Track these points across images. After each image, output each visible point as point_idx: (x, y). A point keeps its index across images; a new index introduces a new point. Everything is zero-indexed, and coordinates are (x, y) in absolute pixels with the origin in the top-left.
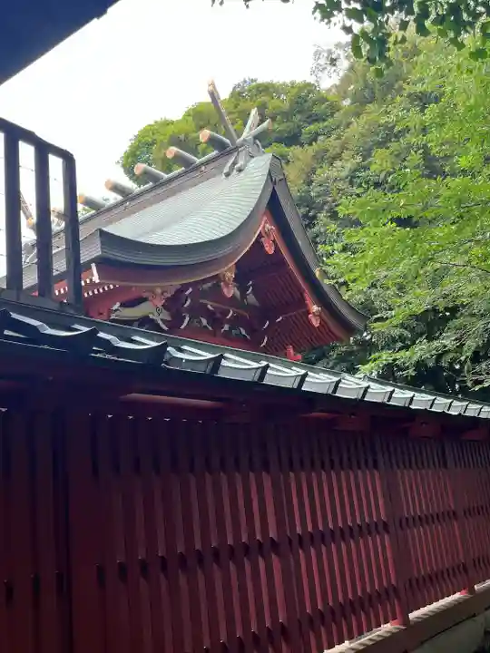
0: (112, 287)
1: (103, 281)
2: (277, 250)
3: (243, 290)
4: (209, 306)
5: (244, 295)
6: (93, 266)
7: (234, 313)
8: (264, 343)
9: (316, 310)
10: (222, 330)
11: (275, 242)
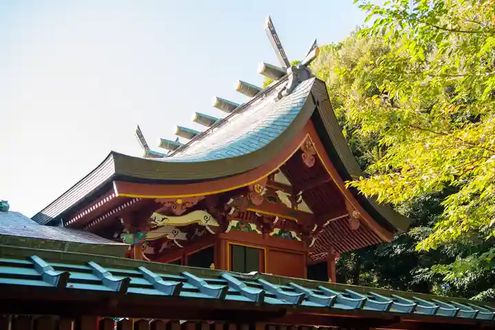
0: (137, 200)
3: (294, 199)
4: (257, 214)
5: (295, 203)
6: (114, 184)
7: (280, 218)
8: (312, 244)
9: (355, 214)
10: (271, 234)
11: (316, 156)
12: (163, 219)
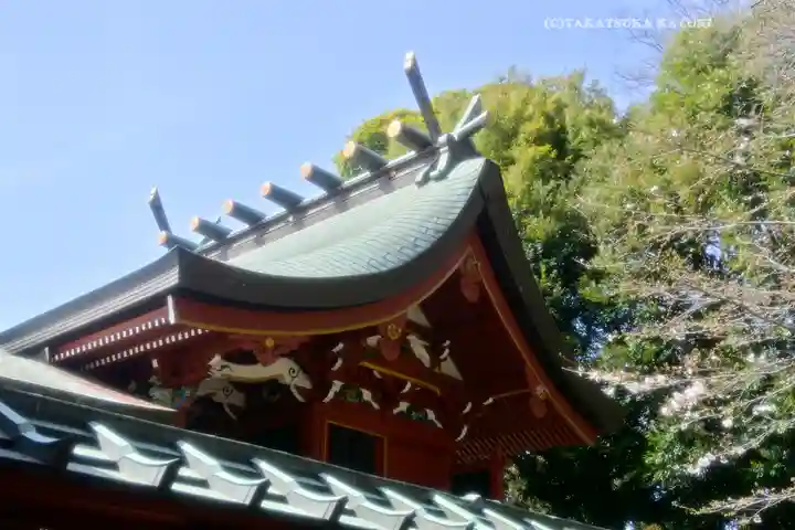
0: (200, 332)
1: (184, 322)
2: (484, 297)
3: (434, 351)
4: (375, 373)
5: (436, 360)
6: (170, 300)
7: (414, 386)
8: (462, 436)
9: (541, 390)
10: (395, 411)
11: (481, 285)
12: (223, 367)
